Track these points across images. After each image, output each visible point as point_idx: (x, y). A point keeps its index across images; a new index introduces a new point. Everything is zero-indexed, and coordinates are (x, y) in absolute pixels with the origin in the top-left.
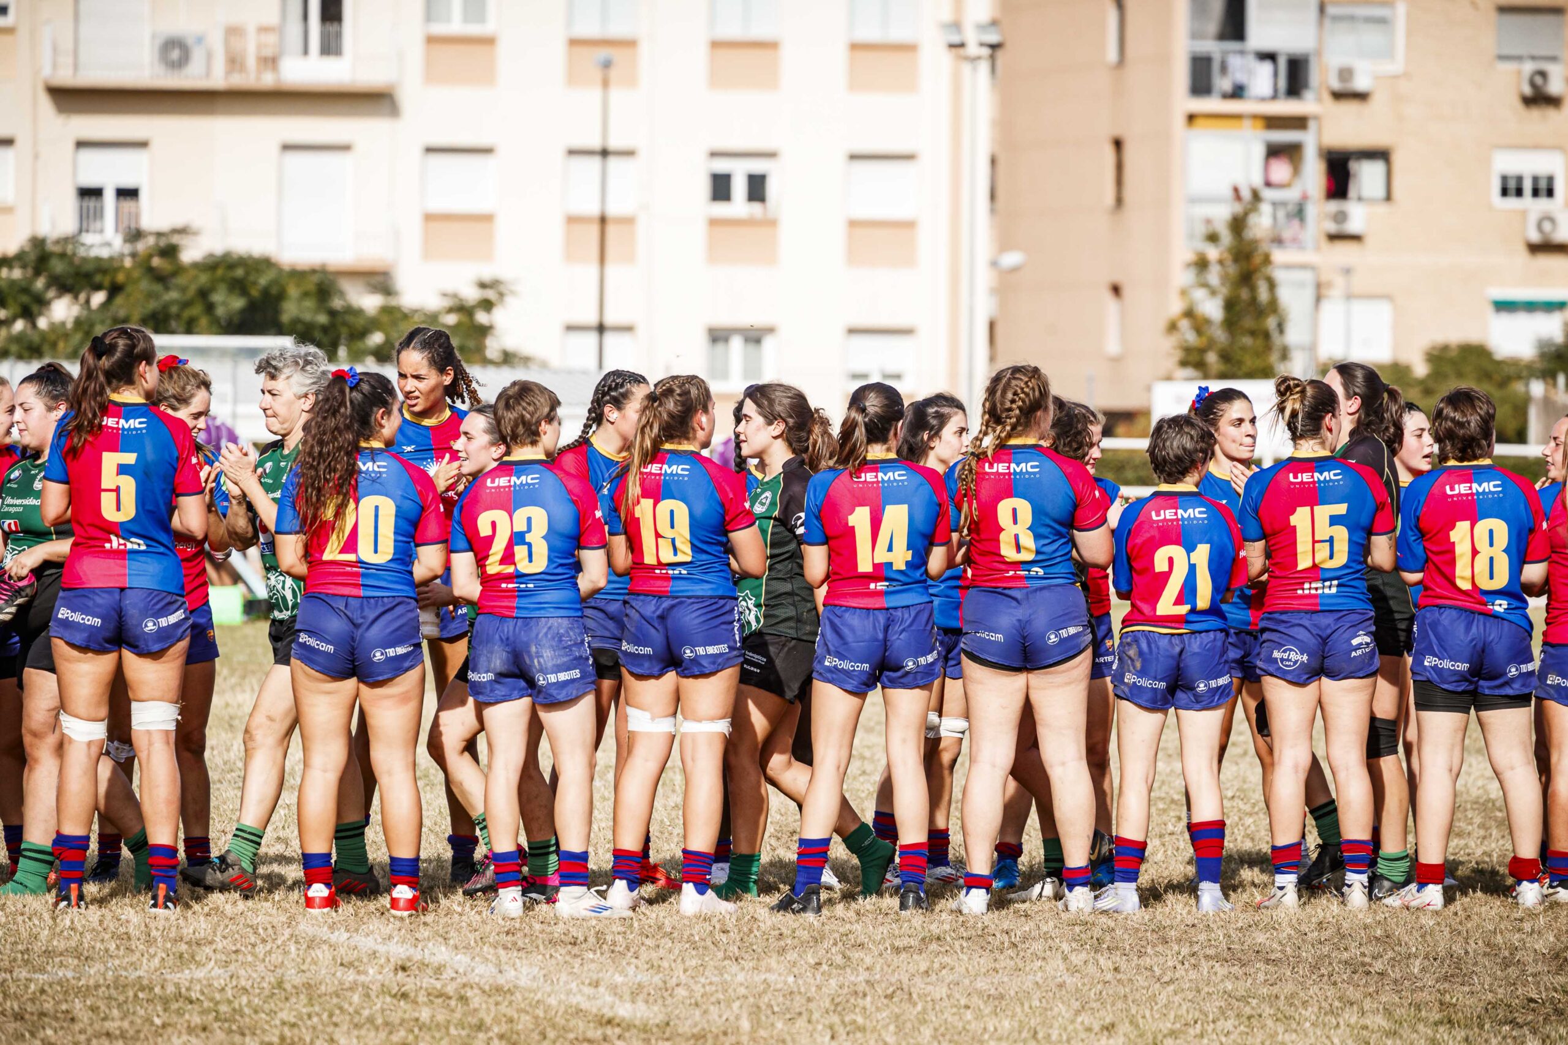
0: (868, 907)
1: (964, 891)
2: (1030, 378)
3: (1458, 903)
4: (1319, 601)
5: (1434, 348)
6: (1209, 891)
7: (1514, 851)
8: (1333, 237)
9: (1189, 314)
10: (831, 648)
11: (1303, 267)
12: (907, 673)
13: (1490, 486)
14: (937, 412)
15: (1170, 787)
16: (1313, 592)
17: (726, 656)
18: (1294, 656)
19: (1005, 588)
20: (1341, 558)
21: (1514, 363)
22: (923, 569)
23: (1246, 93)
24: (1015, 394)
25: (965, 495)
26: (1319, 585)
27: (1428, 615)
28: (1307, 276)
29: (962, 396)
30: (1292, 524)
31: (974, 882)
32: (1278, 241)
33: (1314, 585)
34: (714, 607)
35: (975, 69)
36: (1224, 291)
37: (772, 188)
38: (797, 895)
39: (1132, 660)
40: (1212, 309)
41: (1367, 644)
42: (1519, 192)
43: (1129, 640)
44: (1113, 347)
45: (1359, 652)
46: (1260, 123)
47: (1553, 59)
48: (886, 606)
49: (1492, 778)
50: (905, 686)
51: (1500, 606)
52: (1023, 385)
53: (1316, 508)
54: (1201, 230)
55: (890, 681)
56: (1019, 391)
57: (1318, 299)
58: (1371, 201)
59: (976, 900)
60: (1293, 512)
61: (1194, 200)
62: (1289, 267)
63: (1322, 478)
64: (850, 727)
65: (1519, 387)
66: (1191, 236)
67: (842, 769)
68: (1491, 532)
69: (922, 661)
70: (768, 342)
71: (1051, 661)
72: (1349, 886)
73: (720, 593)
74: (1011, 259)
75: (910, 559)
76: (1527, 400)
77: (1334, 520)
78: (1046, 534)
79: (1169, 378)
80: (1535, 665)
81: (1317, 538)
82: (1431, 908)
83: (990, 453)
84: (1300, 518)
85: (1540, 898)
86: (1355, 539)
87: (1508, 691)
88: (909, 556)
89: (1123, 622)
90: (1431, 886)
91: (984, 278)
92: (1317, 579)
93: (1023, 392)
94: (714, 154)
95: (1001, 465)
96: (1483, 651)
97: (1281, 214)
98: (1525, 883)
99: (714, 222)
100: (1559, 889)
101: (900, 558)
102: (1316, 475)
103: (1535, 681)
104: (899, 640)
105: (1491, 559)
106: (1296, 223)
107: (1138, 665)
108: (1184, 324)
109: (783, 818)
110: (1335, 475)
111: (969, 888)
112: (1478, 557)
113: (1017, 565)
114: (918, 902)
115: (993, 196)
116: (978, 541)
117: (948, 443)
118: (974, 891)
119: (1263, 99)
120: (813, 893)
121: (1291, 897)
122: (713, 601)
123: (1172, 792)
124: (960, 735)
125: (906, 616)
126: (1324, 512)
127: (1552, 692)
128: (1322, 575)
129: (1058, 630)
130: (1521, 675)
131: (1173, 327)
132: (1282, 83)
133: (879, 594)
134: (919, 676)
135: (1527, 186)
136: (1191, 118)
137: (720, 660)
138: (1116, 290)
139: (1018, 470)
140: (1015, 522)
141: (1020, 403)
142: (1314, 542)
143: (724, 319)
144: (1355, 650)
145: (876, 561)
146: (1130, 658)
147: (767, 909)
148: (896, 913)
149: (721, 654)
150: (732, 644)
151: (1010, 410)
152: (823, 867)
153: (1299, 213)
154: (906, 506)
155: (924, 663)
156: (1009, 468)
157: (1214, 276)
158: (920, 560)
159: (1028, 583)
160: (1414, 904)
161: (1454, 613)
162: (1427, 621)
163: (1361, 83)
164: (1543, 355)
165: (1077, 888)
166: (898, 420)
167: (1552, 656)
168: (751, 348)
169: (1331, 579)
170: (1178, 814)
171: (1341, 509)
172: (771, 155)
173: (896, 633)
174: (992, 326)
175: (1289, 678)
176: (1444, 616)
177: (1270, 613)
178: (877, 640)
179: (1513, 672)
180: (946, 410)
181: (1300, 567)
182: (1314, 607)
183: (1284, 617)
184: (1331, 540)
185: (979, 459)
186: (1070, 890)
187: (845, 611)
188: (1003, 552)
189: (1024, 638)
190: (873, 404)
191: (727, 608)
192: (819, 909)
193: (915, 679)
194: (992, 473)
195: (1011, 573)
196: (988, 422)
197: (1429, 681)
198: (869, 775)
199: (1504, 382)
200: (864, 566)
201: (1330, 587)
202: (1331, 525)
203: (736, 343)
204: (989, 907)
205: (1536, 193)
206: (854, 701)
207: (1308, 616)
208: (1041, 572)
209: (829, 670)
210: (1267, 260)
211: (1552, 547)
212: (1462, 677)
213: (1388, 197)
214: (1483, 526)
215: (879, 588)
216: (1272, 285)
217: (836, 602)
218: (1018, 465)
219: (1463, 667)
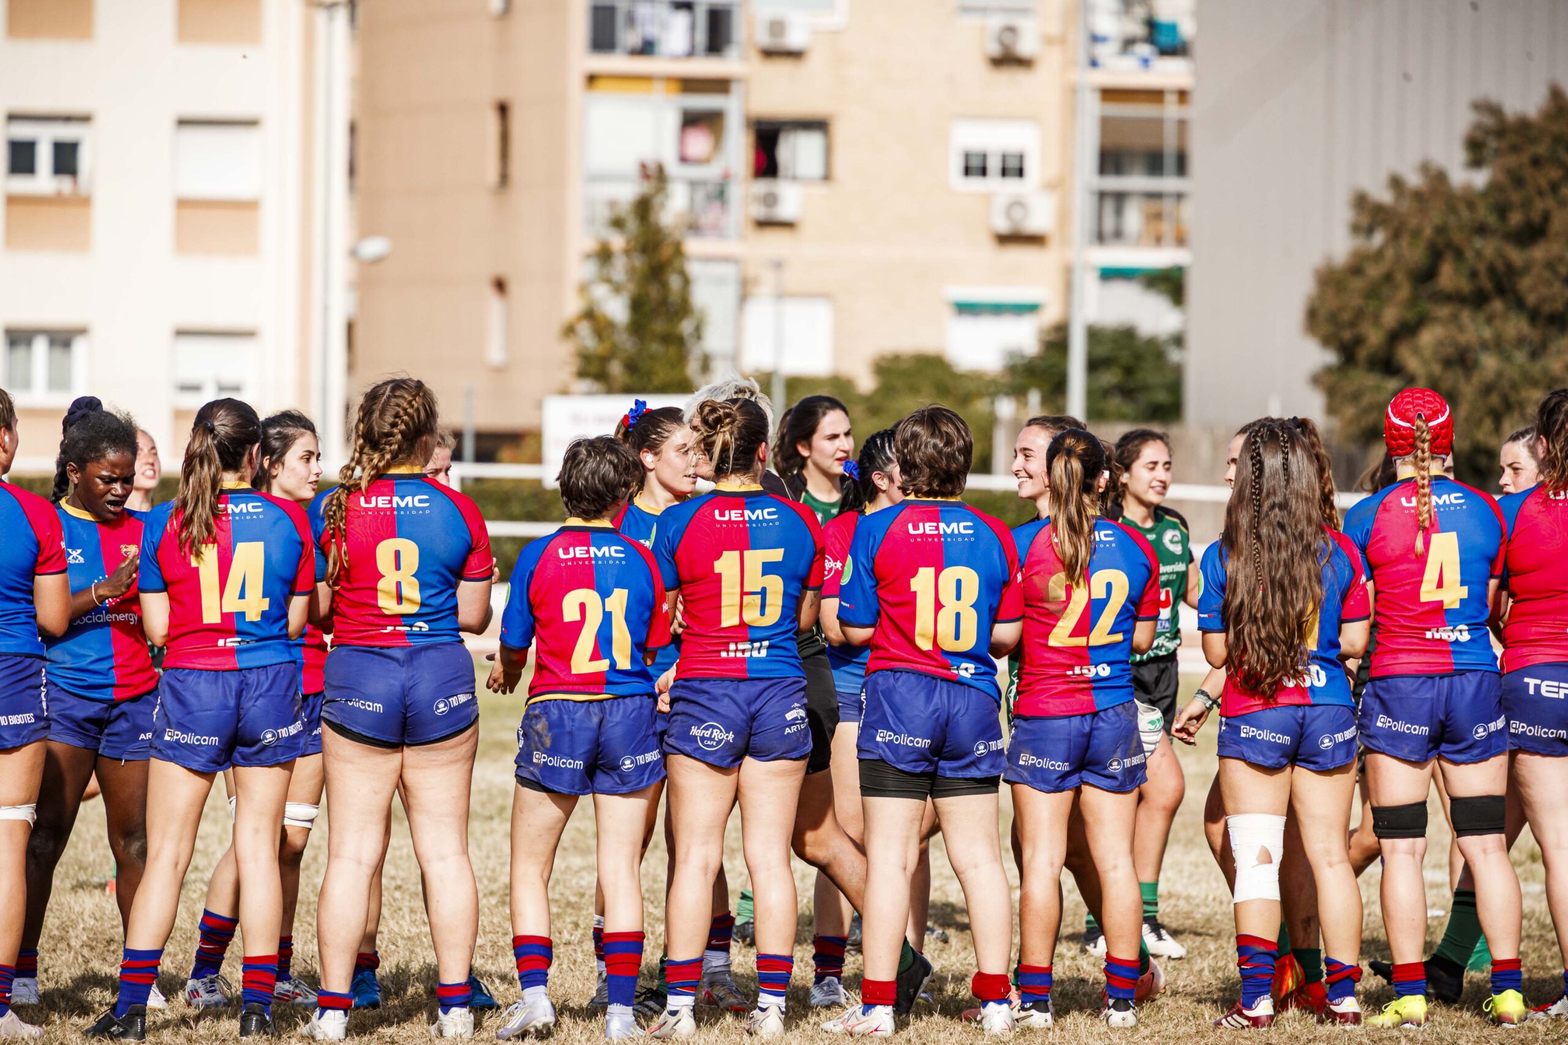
0: (201, 1032)
1: (317, 1012)
2: (414, 397)
3: (911, 1028)
4: (747, 666)
5: (883, 358)
6: (620, 1017)
7: (978, 965)
8: (764, 224)
9: (590, 315)
10: (173, 720)
11: (725, 259)
12: (265, 747)
13: (959, 528)
14: (279, 433)
15: (565, 887)
16: (739, 655)
17: (32, 727)
18: (716, 734)
19: (382, 648)
20: (774, 613)
21: (975, 377)
22: (283, 622)
23: (657, 49)
24: (397, 416)
25: (333, 536)
26: (747, 646)
27: (880, 680)
28: (729, 271)
29: (313, 414)
30: (717, 571)
31: (329, 1002)
32: (694, 228)
33: (741, 646)
34: (19, 667)
35: (331, 19)
36: (631, 287)
37: (85, 159)
38: (118, 1017)
39: (540, 736)
40: (617, 309)
41: (802, 719)
42: (983, 172)
43: (537, 712)
44: (495, 354)
45: (794, 728)
46: (674, 86)
47: (1024, 11)
48: (239, 666)
49: (952, 878)
50: (262, 764)
51: (966, 670)
52: (405, 405)
53: (746, 553)
54: (604, 214)
55: (244, 758)
56: (402, 413)
57: (743, 297)
58: (806, 181)
59: (333, 1023)
60: (718, 556)
61: (595, 178)
62: (708, 259)
63: (754, 518)
64: (193, 816)
65: (981, 406)
66: (591, 221)
67: (181, 867)
68: (959, 582)
69: (283, 732)
70: (79, 346)
71: (437, 735)
72: (763, 1010)
73: (27, 650)
74: (373, 247)
75: (267, 608)
76: (992, 421)
77: (768, 568)
78: (434, 583)
79: (564, 392)
80: (1004, 742)
81: (746, 590)
82: (879, 1034)
83: (364, 484)
84: (726, 564)
85: (1009, 1022)
86: (791, 591)
87: (974, 773)
88: (265, 604)
89: (531, 689)
90: (879, 1008)
91: (341, 270)
92: (744, 640)
93: (407, 413)
94: (12, 118)
95: (380, 499)
96: (947, 725)
97: (700, 195)
98: (991, 1005)
99: (13, 200)
100: (1033, 1012)
101: (255, 606)
102: (747, 513)
103: (1005, 763)
104: (255, 708)
105: (958, 615)
106: (716, 205)
107: (548, 742)
108: (585, 329)
109: (98, 924)
110: (769, 514)
111: (324, 1009)
112: (941, 612)
113: (397, 619)
114: (263, 1026)
115: (352, 171)
116: (349, 590)
117: (293, 470)
118: (329, 1013)
119: (675, 58)
120: (137, 1014)
121: (686, 1023)
122: (19, 659)
123: (567, 893)
124: (308, 825)
125: (263, 678)
126: (756, 558)
127: (1026, 774)
128: (752, 634)
129: (447, 698)
130: (990, 754)
131: (569, 331)
132: (701, 37)
133: (231, 652)
134: (280, 750)
135: (994, 165)
136: (592, 79)
137: (25, 733)
138: (500, 285)
139: (403, 504)
140: (398, 567)
141: (403, 427)
142: (743, 593)
143: (26, 317)
144: (790, 726)
145: (224, 611)
146: (538, 733)
147: (79, 1034)
148: (236, 1040)
149: (26, 725)
150: (38, 712)
151: (391, 435)
152: (151, 985)
153: (720, 194)
154: (262, 544)
155: (285, 735)
156: (390, 502)
157: (619, 269)
158: (277, 614)
159: (410, 641)
160: (857, 1029)
161: (912, 678)
162: (879, 689)
163: (794, 39)
164: (1012, 369)
165: (454, 1009)
166: (253, 444)
167: (1026, 731)
168: (58, 352)
169: (760, 640)
170: (575, 919)
171: (776, 555)
172: (85, 119)
173: (251, 698)
174: (350, 328)
175: (710, 759)
176: (900, 683)
177: (686, 680)
178: (226, 707)
179: (981, 750)
180: (290, 431)
181: (724, 624)
182: (740, 673)
183: (705, 686)
184: (763, 592)
185: (350, 493)
186: (446, 1012)
187: (188, 674)
188: (382, 602)
189: (406, 707)
190: (223, 424)
191: (33, 670)
192: (142, 1036)
193: (275, 754)
194: (369, 509)
195: (390, 629)
196: (362, 448)
197: (883, 760)
198: (202, 871)
199: (966, 399)
200: (211, 615)
201: (759, 649)
202: (764, 573)
203: (40, 346)
204: (348, 1032)
205: (1004, 172)
206: (200, 782)
207: (735, 684)
208: (425, 627)
209: (171, 746)
210: (678, 251)
211: (1026, 600)
212: (922, 756)
213: (827, 177)
214: (950, 574)
215: (228, 645)
216: (686, 281)
217: (179, 664)
218: (402, 498)
219: (923, 743)
